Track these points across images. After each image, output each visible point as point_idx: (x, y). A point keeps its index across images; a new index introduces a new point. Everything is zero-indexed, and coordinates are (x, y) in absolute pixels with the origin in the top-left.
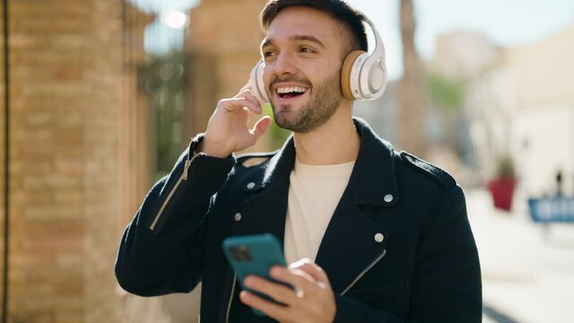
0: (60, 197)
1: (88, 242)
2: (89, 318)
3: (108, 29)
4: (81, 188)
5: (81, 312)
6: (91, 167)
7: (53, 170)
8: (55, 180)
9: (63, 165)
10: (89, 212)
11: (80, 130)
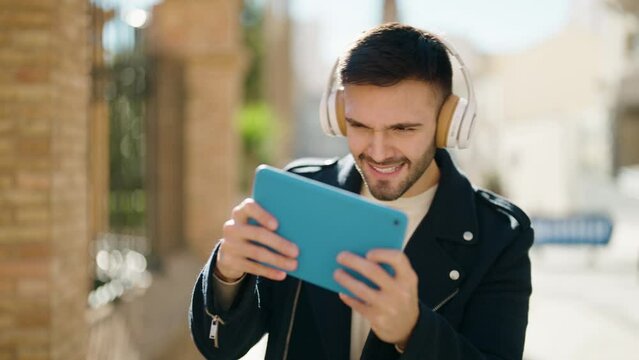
0: (23, 216)
1: (55, 267)
2: (55, 353)
3: (75, 26)
4: (47, 205)
5: (47, 347)
6: (59, 181)
7: (15, 185)
8: (17, 197)
9: (26, 179)
10: (56, 232)
11: (48, 139)
